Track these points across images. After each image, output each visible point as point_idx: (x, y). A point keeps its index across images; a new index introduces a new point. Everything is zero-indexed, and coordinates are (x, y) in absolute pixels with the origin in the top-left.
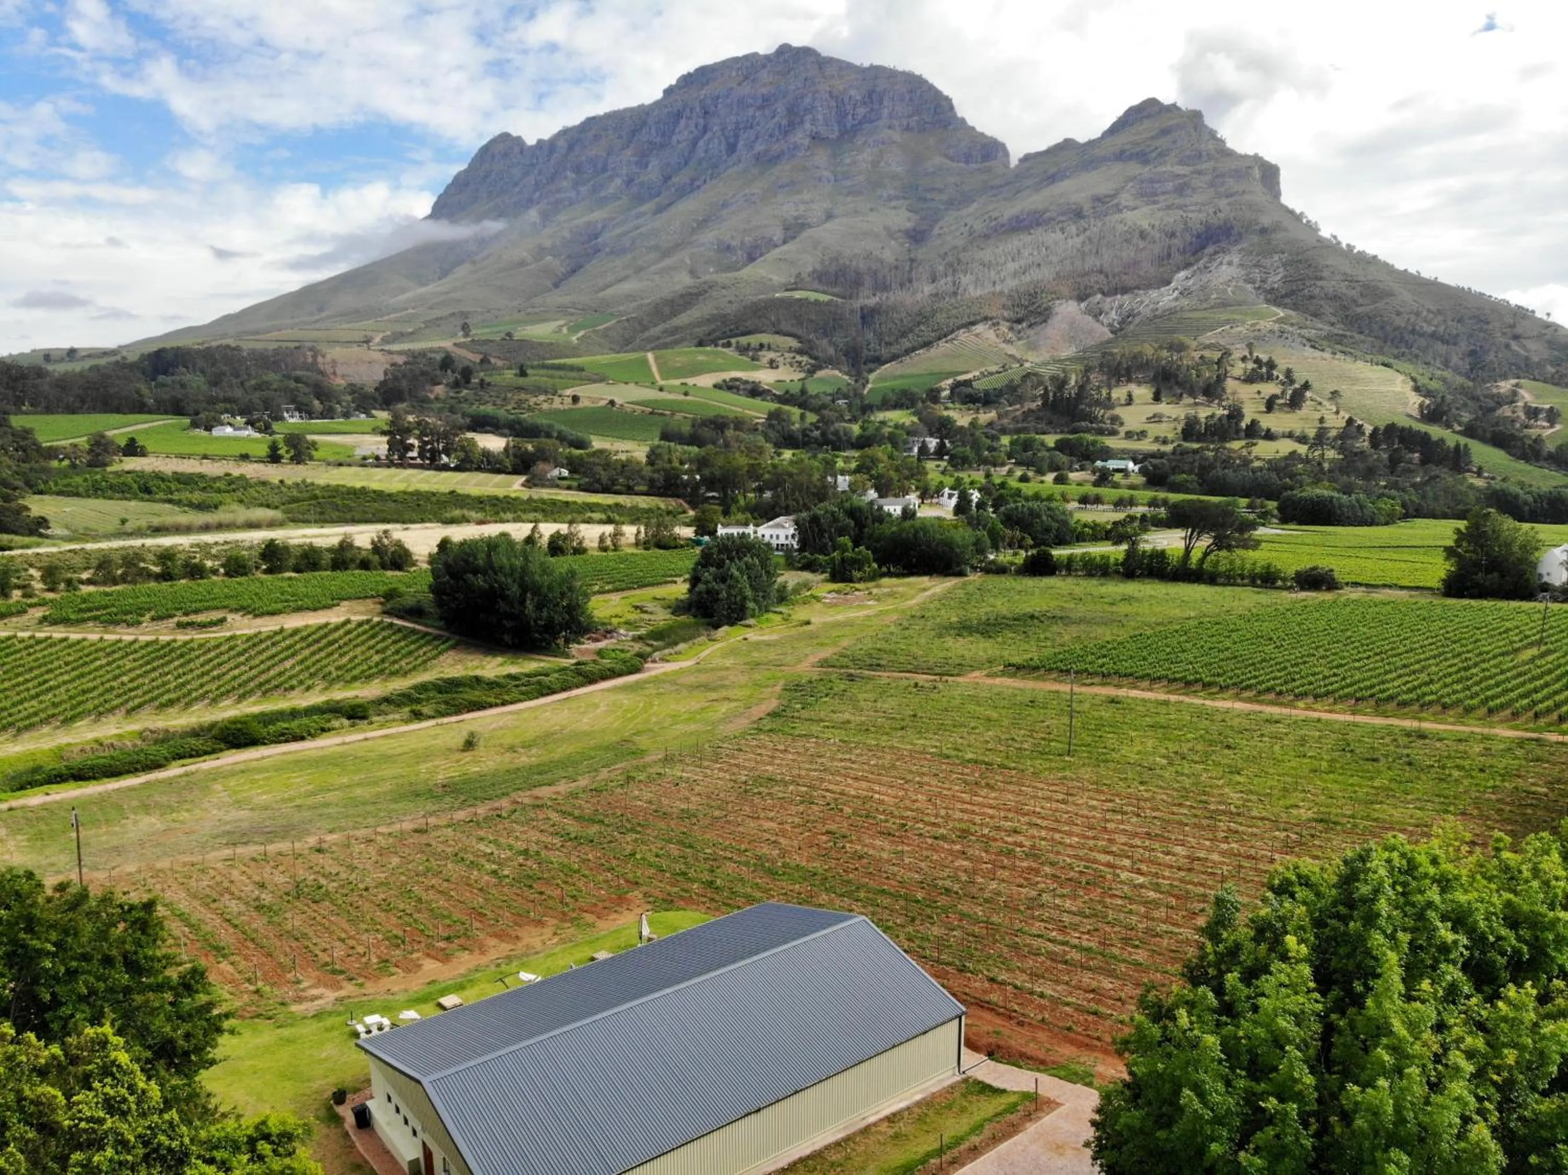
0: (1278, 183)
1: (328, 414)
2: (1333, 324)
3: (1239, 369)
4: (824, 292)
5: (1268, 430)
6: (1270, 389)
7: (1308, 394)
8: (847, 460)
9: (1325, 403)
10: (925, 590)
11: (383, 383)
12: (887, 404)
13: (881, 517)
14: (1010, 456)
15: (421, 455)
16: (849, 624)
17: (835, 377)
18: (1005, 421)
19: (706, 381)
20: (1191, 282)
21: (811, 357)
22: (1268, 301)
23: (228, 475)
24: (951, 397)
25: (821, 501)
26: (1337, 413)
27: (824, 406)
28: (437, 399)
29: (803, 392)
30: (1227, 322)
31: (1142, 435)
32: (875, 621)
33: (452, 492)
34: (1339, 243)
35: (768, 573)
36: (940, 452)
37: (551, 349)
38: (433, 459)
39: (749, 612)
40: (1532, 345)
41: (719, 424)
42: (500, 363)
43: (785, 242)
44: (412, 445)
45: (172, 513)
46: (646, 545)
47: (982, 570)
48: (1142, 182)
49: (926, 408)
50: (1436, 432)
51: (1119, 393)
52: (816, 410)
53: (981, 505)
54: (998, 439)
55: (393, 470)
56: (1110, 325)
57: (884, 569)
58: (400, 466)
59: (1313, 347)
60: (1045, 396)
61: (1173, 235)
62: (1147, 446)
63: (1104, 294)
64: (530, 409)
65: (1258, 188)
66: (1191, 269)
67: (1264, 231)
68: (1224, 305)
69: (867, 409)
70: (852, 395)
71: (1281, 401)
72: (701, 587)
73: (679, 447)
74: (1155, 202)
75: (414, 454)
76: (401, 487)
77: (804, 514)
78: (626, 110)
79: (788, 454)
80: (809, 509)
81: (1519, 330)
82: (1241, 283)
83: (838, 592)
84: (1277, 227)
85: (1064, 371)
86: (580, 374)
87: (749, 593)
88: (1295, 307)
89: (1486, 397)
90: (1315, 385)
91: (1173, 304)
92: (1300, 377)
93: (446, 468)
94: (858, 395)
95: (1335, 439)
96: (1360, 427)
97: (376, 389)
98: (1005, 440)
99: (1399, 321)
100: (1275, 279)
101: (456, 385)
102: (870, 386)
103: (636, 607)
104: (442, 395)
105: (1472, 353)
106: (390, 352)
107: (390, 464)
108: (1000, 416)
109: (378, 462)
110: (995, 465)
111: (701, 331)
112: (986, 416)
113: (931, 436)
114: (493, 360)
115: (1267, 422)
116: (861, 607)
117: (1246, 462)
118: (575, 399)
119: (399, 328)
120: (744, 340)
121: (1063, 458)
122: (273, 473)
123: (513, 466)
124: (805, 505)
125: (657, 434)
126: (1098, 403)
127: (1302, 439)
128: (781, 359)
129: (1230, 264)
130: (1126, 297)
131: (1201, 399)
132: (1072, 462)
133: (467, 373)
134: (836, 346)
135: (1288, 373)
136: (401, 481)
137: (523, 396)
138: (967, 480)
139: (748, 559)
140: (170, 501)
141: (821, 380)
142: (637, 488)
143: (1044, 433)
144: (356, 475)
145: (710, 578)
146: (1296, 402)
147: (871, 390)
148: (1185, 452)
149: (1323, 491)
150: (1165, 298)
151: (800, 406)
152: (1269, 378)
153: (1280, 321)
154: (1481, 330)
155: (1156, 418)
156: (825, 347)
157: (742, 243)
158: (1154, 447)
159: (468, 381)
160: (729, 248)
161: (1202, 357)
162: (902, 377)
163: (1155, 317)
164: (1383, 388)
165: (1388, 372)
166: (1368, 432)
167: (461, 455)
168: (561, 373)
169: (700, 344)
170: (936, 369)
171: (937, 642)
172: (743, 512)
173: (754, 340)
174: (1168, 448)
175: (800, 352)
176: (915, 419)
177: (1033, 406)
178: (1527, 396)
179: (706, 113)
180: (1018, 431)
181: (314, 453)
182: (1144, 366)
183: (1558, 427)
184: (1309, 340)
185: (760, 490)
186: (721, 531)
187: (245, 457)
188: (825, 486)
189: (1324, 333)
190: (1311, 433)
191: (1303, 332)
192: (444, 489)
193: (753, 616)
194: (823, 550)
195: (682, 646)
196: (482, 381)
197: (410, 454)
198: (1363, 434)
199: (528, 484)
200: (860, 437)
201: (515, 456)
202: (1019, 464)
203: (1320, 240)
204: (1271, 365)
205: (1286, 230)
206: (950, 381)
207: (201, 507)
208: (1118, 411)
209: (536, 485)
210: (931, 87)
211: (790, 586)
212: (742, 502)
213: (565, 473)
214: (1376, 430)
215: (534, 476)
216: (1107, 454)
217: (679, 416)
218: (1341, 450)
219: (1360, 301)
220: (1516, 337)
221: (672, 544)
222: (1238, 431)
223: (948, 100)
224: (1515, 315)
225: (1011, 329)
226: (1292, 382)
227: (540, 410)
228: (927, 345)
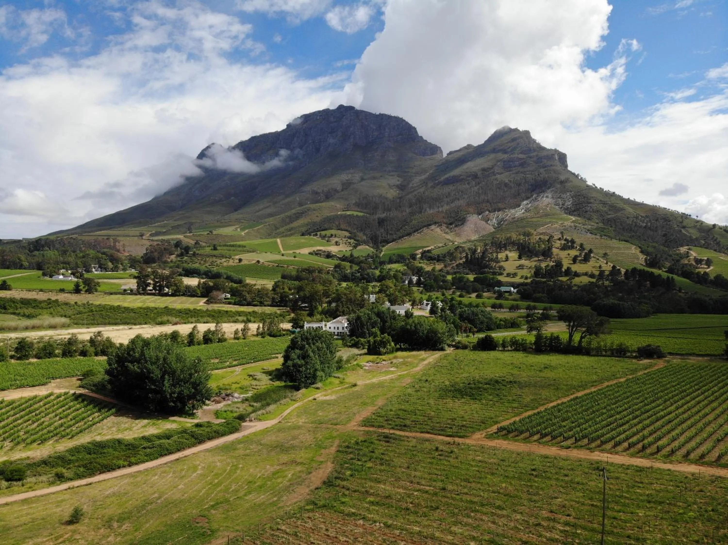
0: (566, 161)
1: (115, 269)
2: (597, 223)
3: (558, 244)
4: (361, 212)
5: (576, 272)
6: (574, 253)
7: (592, 255)
8: (374, 287)
9: (600, 259)
10: (423, 360)
11: (146, 254)
12: (391, 262)
13: (394, 316)
14: (453, 284)
15: (154, 288)
16: (380, 385)
17: (366, 249)
18: (449, 268)
19: (305, 251)
20: (530, 205)
21: (355, 240)
22: (566, 213)
23: (49, 299)
24: (421, 258)
25: (361, 308)
26: (607, 263)
27: (361, 262)
28: (171, 261)
29: (352, 255)
30: (550, 222)
31: (515, 275)
32: (397, 384)
33: (166, 307)
34: (596, 187)
35: (331, 352)
36: (419, 283)
37: (232, 238)
38: (160, 290)
39: (318, 378)
40: (691, 231)
41: (310, 270)
42: (204, 244)
43: (342, 190)
44: (150, 284)
45: (12, 320)
46: (262, 335)
47: (453, 346)
48: (504, 162)
49: (410, 262)
50: (656, 271)
51: (501, 256)
52: (358, 264)
53: (443, 310)
54: (446, 277)
55: (139, 296)
56: (493, 226)
57: (398, 346)
58: (143, 294)
59: (591, 233)
60: (466, 257)
61: (519, 185)
62: (517, 280)
63: (489, 211)
64: (217, 265)
65: (558, 163)
66: (529, 200)
67: (562, 182)
68: (547, 215)
69: (382, 263)
70: (374, 257)
71: (579, 258)
72: (290, 363)
73: (289, 282)
74: (510, 171)
75: (151, 288)
76: (140, 305)
77: (352, 315)
78: (270, 134)
79: (344, 284)
80: (355, 312)
81: (685, 224)
82: (553, 206)
83: (373, 362)
84: (567, 180)
85: (475, 246)
86: (244, 249)
87: (318, 367)
88: (579, 215)
89: (675, 255)
90: (595, 251)
91: (522, 215)
92: (587, 247)
93: (167, 295)
94: (377, 256)
95: (608, 276)
96: (619, 270)
97: (142, 257)
98: (449, 278)
99: (629, 222)
100: (569, 203)
101: (181, 255)
102: (383, 253)
103: (250, 376)
104: (174, 260)
105: (665, 235)
106: (153, 240)
107: (138, 293)
108: (445, 266)
109: (132, 292)
110: (446, 289)
111: (303, 229)
112: (439, 266)
113: (414, 275)
114: (201, 243)
115: (575, 268)
116: (388, 372)
117: (570, 287)
118: (240, 260)
119: (159, 230)
120: (323, 233)
121: (478, 286)
122: (73, 298)
123: (201, 293)
124: (353, 310)
125: (280, 276)
126: (492, 260)
127: (592, 276)
128: (341, 241)
129: (547, 197)
130: (500, 213)
131: (541, 258)
132: (483, 288)
133: (187, 249)
134: (366, 235)
135: (581, 245)
136: (141, 302)
137: (214, 259)
138: (434, 297)
139: (319, 344)
140: (14, 314)
141: (360, 250)
142: (266, 303)
143: (467, 274)
144: (118, 299)
145: (296, 357)
146: (586, 259)
147: (384, 255)
148: (537, 283)
149: (611, 301)
150: (519, 212)
151: (350, 262)
152: (572, 247)
153: (573, 222)
154: (667, 224)
155: (521, 267)
156: (361, 236)
157: (323, 191)
158: (522, 281)
159: (187, 253)
160: (317, 193)
161: (540, 239)
162: (398, 249)
163: (514, 221)
164: (627, 252)
165: (628, 245)
166: (623, 273)
167: (175, 288)
168: (234, 248)
169: (303, 235)
170: (414, 245)
171: (441, 402)
172: (320, 314)
173: (328, 233)
174: (529, 281)
175: (350, 238)
176: (405, 268)
177: (461, 262)
178: (693, 254)
179: (306, 135)
180: (455, 273)
181: (98, 288)
182: (513, 243)
183: (712, 268)
184: (588, 230)
185: (329, 303)
186: (306, 326)
187: (62, 291)
188: (363, 300)
189: (595, 227)
190: (597, 273)
191: (586, 227)
192: (162, 306)
193: (321, 381)
194: (363, 335)
195: (272, 407)
196: (194, 252)
197: (149, 288)
198: (621, 273)
199: (208, 302)
200: (379, 277)
201: (203, 288)
202: (457, 288)
203: (588, 186)
204: (573, 242)
205: (571, 181)
206: (421, 251)
207: (29, 317)
208: (502, 264)
209: (212, 303)
210: (407, 123)
211: (345, 358)
212: (320, 309)
213: (229, 296)
214: (627, 271)
215: (212, 298)
216: (500, 284)
217: (291, 267)
218: (612, 281)
219: (609, 213)
220: (684, 227)
221: (278, 334)
222: (561, 272)
223: (415, 129)
224: (682, 217)
225: (447, 227)
226: (584, 249)
227: (223, 266)
228: (409, 234)
